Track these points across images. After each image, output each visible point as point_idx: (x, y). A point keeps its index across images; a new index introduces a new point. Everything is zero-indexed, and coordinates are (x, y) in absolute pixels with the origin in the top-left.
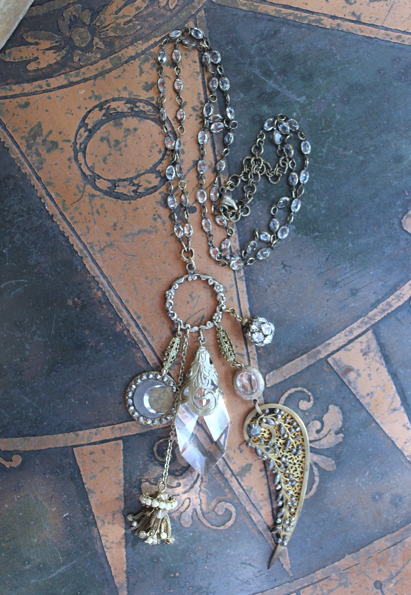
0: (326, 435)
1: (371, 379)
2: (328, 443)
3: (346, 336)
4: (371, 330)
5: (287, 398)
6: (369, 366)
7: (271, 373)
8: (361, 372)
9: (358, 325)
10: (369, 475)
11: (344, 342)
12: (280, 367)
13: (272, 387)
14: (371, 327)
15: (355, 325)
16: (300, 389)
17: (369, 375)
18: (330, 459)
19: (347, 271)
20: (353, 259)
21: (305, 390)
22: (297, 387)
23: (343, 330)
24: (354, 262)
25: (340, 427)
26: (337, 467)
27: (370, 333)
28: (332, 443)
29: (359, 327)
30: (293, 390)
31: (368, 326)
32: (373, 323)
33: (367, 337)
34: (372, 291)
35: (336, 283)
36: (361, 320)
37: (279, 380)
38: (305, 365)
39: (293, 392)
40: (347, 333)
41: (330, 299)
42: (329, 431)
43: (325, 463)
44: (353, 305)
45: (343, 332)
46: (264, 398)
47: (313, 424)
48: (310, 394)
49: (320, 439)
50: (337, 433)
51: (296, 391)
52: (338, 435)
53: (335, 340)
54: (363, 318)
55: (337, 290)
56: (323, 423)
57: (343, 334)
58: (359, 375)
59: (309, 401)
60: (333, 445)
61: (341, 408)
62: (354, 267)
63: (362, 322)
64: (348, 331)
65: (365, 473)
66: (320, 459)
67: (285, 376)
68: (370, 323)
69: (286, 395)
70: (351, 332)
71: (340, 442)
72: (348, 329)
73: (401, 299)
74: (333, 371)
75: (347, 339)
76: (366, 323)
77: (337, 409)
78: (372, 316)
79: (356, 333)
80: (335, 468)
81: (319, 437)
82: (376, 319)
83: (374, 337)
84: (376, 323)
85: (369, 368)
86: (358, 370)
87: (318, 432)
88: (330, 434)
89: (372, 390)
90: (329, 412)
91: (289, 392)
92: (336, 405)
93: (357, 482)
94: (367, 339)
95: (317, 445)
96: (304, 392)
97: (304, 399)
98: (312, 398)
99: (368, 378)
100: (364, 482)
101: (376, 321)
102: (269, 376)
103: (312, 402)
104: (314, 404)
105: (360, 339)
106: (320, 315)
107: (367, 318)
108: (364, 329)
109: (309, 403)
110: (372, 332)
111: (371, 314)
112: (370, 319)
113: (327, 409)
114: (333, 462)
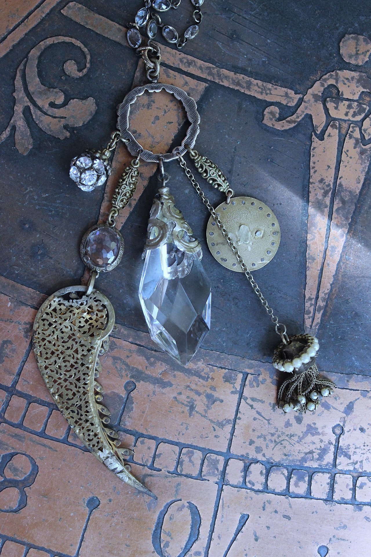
0: (55, 117)
1: (154, 123)
2: (48, 125)
3: (181, 61)
4: (207, 85)
5: (64, 42)
6: (167, 111)
7: (80, 6)
8: (154, 106)
9: (203, 66)
10: (46, 199)
11: (174, 64)
12: (93, 11)
13: (66, 17)
14: (210, 81)
15: (200, 62)
16: (85, 50)
17: (157, 118)
18: (31, 141)
19: (250, 12)
20: (269, 10)
21: (88, 57)
22: (86, 46)
23: (185, 53)
24: (266, 14)
25: (76, 126)
26: (29, 155)
27: (203, 85)
28: (51, 131)
29: (201, 68)
30: (78, 43)
31: (209, 78)
32: (217, 81)
33: (197, 86)
34: (249, 56)
35: (229, 10)
36: (211, 65)
37: (78, 20)
38: (117, 37)
39: (76, 44)
40: (185, 61)
41: (209, 15)
42: (62, 118)
43: (22, 139)
44: (220, 45)
45: (183, 55)
46: (45, 16)
47: (56, 93)
48: (88, 65)
49: (46, 114)
50: (66, 127)
51: (80, 48)
52: (65, 131)
53: (168, 52)
54: (214, 66)
55: (223, 16)
56: (65, 104)
57: (180, 56)
58: (149, 106)
59: (80, 70)
60: (49, 133)
61: (97, 112)
62: (261, 17)
63: (208, 68)
64: (188, 60)
65: (46, 192)
66: (22, 129)
67: (87, 24)
68: (214, 79)
69: (67, 39)
70: (189, 64)
71: (59, 138)
72: (190, 57)
73: (264, 94)
74: (132, 74)
75: (179, 64)
76: (210, 74)
77: (93, 108)
78: (223, 74)
79: (191, 70)
80: (25, 154)
81: (47, 110)
82: (223, 82)
83: (202, 93)
84: (218, 84)
85: (165, 112)
86: (154, 102)
87: (52, 105)
88: (59, 121)
89: (143, 133)
90: (84, 101)
91: (73, 41)
92: (97, 104)
93: (27, 191)
94: (195, 87)
95: (36, 115)
96: (85, 58)
97: (77, 63)
98: (85, 71)
99: (152, 119)
100: (34, 199)
101: (221, 83)
102: (75, 5)
103: (80, 74)
104: (81, 78)
105: (188, 79)
106: (182, 16)
107: (217, 71)
108: (204, 76)
109: (77, 72)
110: (206, 88)
111: (225, 71)
112: (219, 75)
113: (85, 98)
114: (30, 147)
